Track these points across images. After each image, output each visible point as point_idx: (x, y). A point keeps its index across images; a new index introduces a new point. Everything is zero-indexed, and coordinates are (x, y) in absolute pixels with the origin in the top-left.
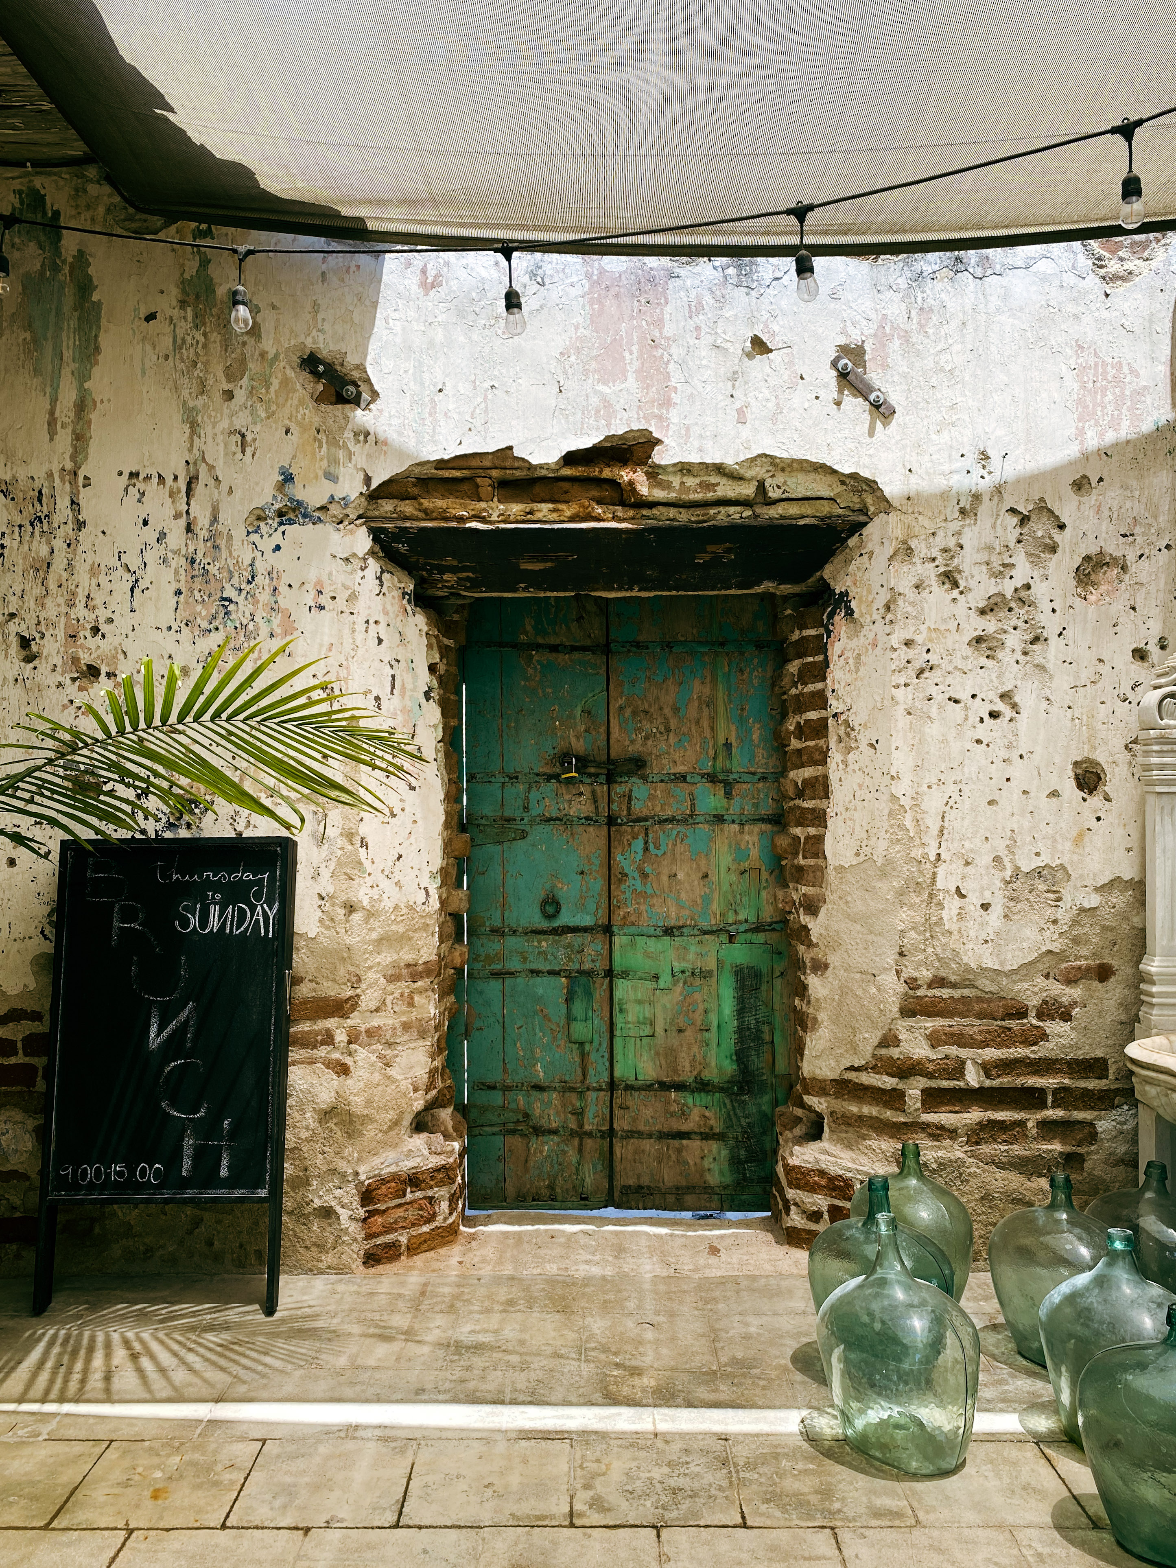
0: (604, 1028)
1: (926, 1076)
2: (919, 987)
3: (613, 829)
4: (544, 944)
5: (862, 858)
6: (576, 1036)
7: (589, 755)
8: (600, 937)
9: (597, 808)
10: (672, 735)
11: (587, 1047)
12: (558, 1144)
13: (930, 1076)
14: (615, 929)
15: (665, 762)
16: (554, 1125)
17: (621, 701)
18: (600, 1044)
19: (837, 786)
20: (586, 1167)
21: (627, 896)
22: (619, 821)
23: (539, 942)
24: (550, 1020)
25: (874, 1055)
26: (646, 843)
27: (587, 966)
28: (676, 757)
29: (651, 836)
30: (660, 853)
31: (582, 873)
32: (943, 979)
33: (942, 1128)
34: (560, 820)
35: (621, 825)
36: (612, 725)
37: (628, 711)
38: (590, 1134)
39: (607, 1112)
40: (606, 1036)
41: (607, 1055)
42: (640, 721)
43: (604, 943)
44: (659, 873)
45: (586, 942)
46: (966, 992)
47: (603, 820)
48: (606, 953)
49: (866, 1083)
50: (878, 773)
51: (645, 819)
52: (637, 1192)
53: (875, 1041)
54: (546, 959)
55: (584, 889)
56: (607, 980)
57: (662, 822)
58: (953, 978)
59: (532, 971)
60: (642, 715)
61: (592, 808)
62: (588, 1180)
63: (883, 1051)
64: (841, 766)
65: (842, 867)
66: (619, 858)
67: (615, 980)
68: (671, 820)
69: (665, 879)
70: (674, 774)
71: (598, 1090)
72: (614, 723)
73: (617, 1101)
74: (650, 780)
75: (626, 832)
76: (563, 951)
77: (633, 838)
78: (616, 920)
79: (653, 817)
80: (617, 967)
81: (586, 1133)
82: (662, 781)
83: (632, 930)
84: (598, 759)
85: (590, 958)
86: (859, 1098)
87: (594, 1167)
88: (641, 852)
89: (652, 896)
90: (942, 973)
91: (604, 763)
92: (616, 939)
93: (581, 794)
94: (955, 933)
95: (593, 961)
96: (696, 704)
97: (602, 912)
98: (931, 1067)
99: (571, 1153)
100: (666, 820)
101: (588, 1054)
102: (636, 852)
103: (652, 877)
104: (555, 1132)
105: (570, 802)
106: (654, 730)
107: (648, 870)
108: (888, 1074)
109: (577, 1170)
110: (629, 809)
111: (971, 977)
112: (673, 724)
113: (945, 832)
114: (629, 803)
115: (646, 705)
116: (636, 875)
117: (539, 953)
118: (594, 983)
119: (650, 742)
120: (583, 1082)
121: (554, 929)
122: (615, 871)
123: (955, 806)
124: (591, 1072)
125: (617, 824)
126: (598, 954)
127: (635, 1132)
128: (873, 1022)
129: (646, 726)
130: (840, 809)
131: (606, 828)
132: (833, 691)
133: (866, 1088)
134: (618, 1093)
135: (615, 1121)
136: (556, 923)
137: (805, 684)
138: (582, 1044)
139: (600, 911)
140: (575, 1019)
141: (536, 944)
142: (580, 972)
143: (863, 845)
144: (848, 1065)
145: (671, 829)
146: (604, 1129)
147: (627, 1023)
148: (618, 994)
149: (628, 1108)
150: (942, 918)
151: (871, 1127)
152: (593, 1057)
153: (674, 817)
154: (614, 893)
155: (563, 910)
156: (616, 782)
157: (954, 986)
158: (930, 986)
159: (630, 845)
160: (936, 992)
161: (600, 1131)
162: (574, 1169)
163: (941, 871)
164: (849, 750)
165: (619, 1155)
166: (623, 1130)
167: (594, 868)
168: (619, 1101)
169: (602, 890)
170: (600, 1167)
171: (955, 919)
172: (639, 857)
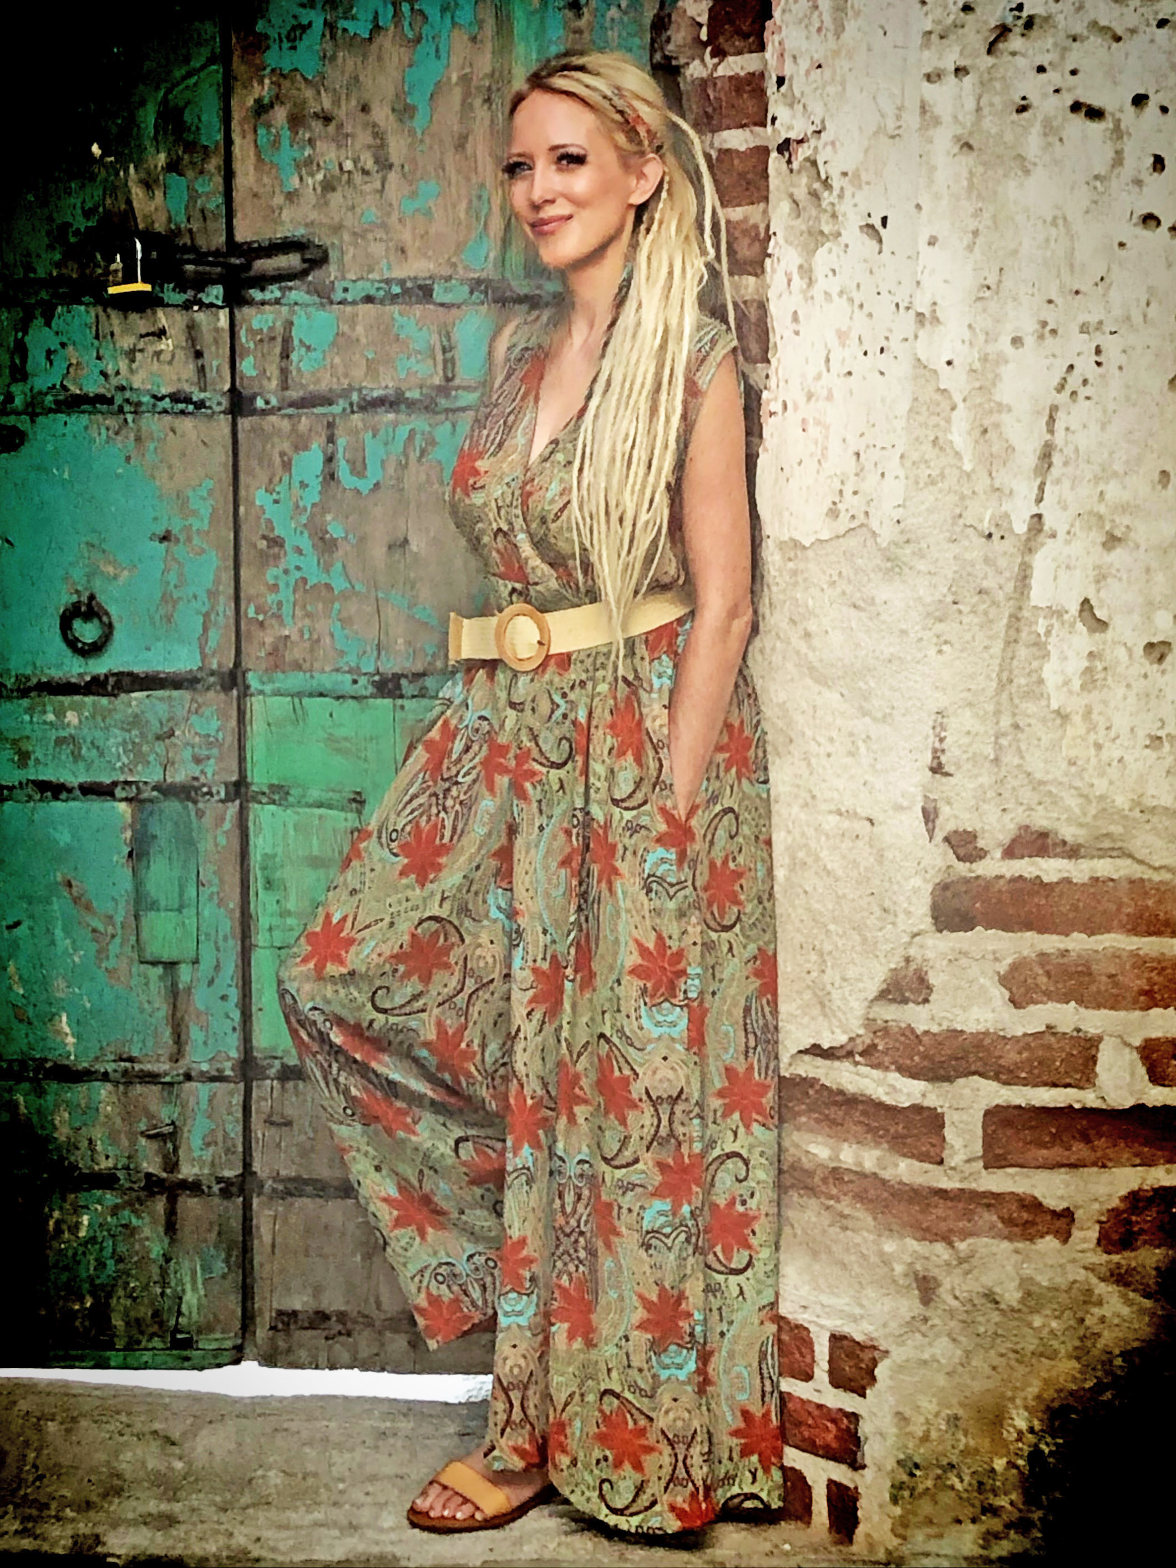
0: (227, 925)
1: (996, 1078)
2: (981, 854)
3: (245, 423)
4: (71, 717)
5: (843, 523)
6: (154, 949)
7: (177, 233)
8: (214, 698)
9: (202, 370)
10: (393, 176)
11: (185, 974)
12: (115, 1210)
13: (1006, 1076)
14: (253, 680)
15: (377, 249)
16: (105, 1164)
17: (263, 90)
18: (217, 967)
19: (788, 334)
20: (186, 1264)
21: (281, 596)
22: (260, 403)
23: (60, 713)
24: (88, 907)
25: (869, 1022)
26: (329, 459)
27: (179, 776)
28: (406, 236)
29: (341, 442)
30: (365, 486)
31: (165, 538)
32: (1044, 835)
33: (1033, 1205)
34: (110, 401)
35: (264, 412)
36: (237, 150)
37: (280, 115)
38: (195, 1187)
39: (235, 1131)
40: (233, 947)
41: (234, 995)
42: (311, 142)
43: (223, 715)
44: (362, 539)
45: (180, 713)
46: (1104, 867)
47: (217, 399)
48: (230, 740)
49: (851, 1088)
50: (886, 303)
51: (327, 400)
52: (312, 1327)
53: (873, 987)
54: (77, 757)
55: (172, 578)
56: (233, 808)
57: (370, 405)
58: (1069, 833)
59: (43, 786)
60: (317, 126)
61: (189, 370)
62: (190, 1299)
63: (890, 1013)
64: (797, 282)
65: (796, 544)
66: (261, 498)
67: (254, 806)
68: (393, 402)
69: (378, 552)
70: (402, 282)
71: (213, 1079)
72: (242, 147)
73: (260, 1108)
74: (339, 295)
75: (278, 432)
76: (118, 735)
77: (297, 448)
78: (255, 655)
79: (346, 393)
80: (259, 778)
81: (185, 1185)
82: (369, 299)
83: (295, 680)
84: (201, 242)
85: (187, 754)
86: (833, 1123)
87: (206, 1268)
88: (315, 485)
89: (344, 596)
90: (1041, 820)
91: (217, 253)
92: (256, 704)
93: (161, 333)
94: (1077, 719)
95: (197, 760)
96: (457, 94)
97: (220, 637)
98: (1011, 1056)
99: (147, 1232)
100: (380, 402)
101: (189, 990)
102: (303, 485)
103: (343, 549)
104: (107, 1181)
105: (131, 354)
106: (348, 165)
107: (336, 530)
108: (901, 1070)
109: (164, 1273)
110: (284, 372)
111: (1116, 829)
112: (397, 148)
113: (1057, 459)
114: (285, 355)
115: (327, 103)
116: (305, 542)
117: (60, 742)
118: (200, 814)
119: (336, 198)
120: (175, 1058)
121: (95, 679)
122: (251, 536)
123: (1083, 392)
124: (195, 1034)
125: (254, 412)
126: (210, 742)
127: (306, 1182)
128: (864, 940)
129: (328, 153)
130: (793, 394)
131: (224, 423)
132: (781, 81)
133: (849, 1101)
134: (264, 1090)
135: (256, 1155)
136: (100, 666)
137: (720, 53)
138: (171, 966)
139: (214, 635)
140: (154, 906)
141: (51, 717)
142: (165, 790)
143: (848, 491)
144: (807, 1043)
145: (395, 424)
146: (228, 1173)
147: (285, 914)
148: (260, 845)
149: (288, 1124)
150: (1041, 681)
151: (860, 1197)
152: (201, 999)
153: (400, 394)
154: (247, 589)
155: (118, 635)
156: (250, 302)
157: (1073, 852)
158: (1010, 852)
159: (287, 466)
160: (1026, 867)
161: (219, 1180)
162: (155, 1271)
163: (1041, 562)
164: (816, 238)
165: (267, 1239)
166: (277, 1178)
167: (196, 525)
168: (266, 1106)
169: (217, 581)
170: (220, 1267)
171: (1076, 684)
172: (312, 496)
